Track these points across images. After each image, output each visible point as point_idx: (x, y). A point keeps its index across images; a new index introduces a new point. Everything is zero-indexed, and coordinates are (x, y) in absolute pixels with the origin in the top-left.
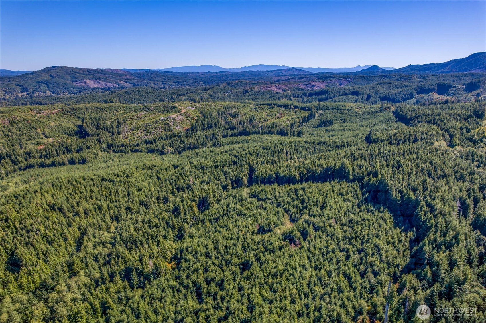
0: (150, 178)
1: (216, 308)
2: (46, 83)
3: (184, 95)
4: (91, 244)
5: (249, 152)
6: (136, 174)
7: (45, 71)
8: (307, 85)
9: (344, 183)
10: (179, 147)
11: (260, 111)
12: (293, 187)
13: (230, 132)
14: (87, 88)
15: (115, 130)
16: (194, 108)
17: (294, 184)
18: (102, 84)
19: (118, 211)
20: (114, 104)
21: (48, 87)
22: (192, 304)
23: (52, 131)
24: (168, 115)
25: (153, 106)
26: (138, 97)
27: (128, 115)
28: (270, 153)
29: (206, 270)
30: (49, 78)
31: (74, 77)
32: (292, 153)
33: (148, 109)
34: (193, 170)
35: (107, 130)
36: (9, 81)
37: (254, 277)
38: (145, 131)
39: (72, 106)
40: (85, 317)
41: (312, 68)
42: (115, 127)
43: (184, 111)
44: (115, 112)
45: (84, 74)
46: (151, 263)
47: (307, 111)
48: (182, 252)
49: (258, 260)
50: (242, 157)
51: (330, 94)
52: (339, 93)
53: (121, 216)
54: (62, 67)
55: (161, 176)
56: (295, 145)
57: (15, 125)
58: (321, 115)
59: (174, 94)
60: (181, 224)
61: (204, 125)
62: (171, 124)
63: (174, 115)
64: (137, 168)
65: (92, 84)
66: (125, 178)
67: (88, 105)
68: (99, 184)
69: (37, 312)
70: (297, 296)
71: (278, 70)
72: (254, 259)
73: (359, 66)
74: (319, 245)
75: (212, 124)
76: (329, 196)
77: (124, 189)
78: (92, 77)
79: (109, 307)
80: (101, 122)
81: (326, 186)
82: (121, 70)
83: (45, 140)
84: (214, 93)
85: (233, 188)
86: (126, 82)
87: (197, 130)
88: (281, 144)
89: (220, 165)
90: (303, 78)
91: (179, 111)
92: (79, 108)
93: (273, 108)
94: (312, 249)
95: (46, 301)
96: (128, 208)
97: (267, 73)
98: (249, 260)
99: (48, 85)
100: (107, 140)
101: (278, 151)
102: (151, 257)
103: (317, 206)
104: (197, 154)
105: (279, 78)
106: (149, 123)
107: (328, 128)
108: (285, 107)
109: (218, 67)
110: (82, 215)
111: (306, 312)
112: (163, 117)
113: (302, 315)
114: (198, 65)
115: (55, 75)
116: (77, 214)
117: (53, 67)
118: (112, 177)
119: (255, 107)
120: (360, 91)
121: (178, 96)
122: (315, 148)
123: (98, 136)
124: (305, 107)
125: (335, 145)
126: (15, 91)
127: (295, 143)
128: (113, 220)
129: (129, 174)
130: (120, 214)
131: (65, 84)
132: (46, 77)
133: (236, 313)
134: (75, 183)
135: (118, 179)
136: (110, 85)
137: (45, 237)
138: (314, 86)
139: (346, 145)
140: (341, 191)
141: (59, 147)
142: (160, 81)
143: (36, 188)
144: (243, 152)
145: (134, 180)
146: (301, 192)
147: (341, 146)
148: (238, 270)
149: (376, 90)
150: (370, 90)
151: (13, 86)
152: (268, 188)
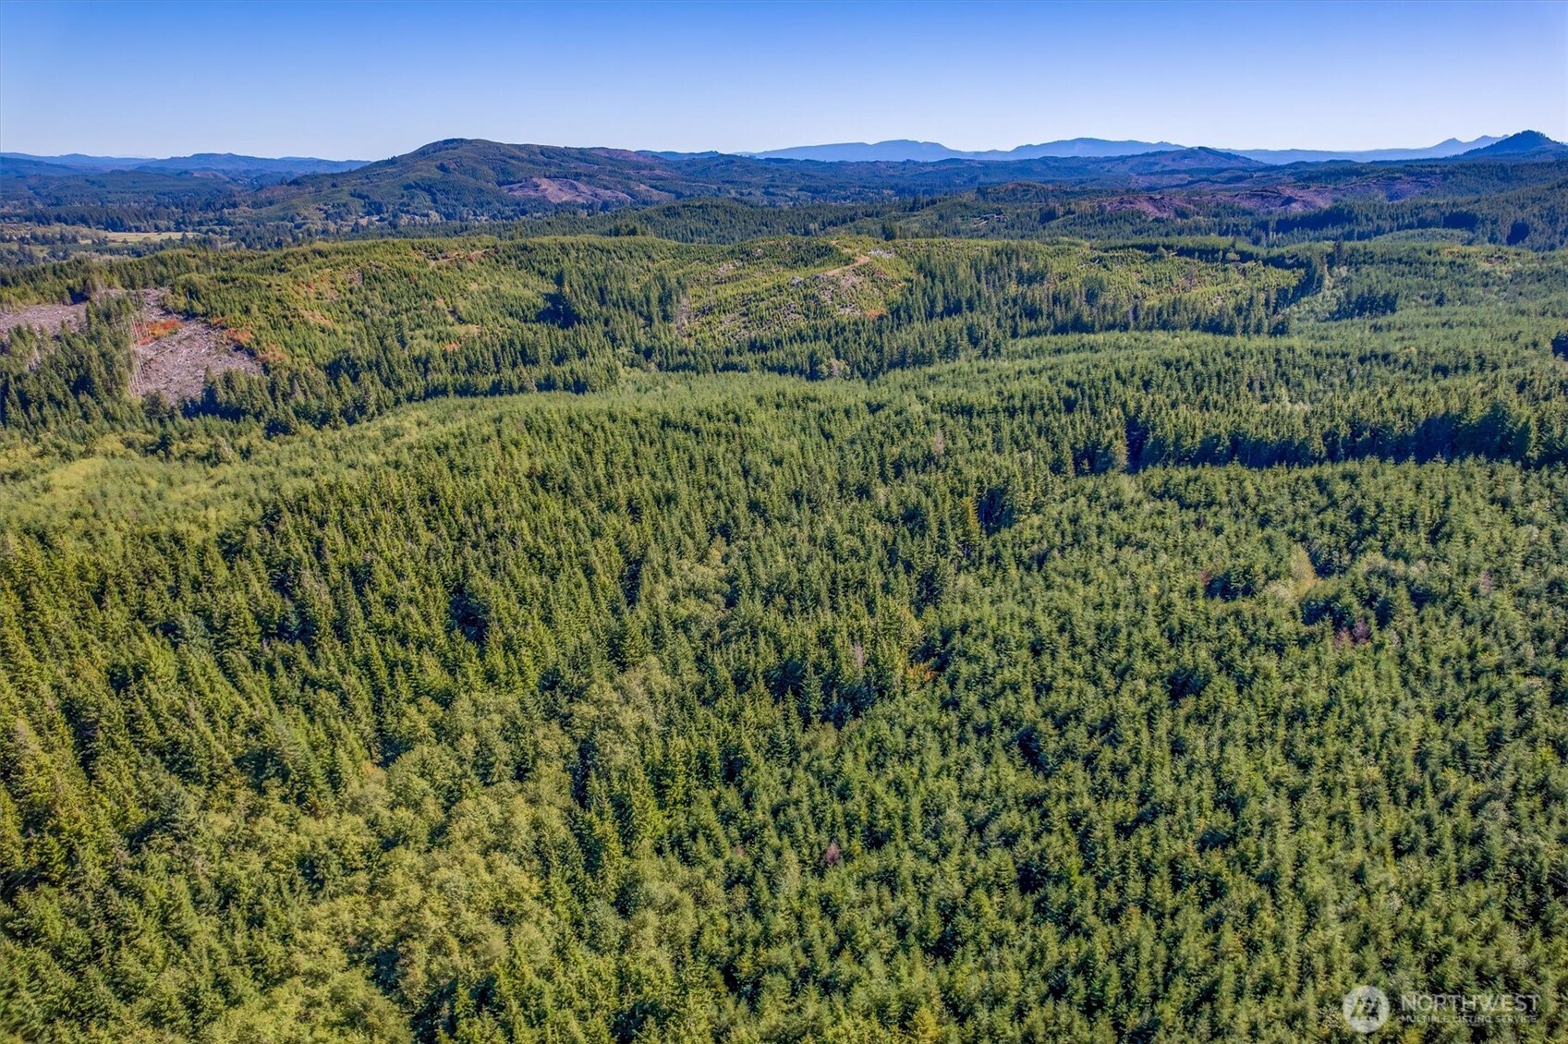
0: (803, 429)
1: (1100, 793)
2: (429, 190)
3: (844, 221)
4: (662, 592)
5: (1117, 373)
6: (761, 416)
7: (424, 153)
8: (1263, 197)
9: (1506, 469)
10: (866, 359)
11: (1116, 268)
12: (1307, 473)
13: (1026, 325)
14: (542, 204)
15: (655, 309)
16: (893, 255)
17: (1304, 465)
18: (585, 192)
19: (728, 511)
20: (639, 239)
21: (434, 201)
22: (1014, 777)
23: (475, 305)
24: (812, 271)
25: (760, 244)
26: (701, 225)
27: (687, 269)
28: (1189, 380)
29: (1043, 688)
30: (438, 175)
31: (503, 171)
32: (1268, 386)
33: (747, 255)
34: (937, 417)
35: (633, 308)
36: (334, 185)
37: (1220, 715)
38: (744, 315)
39: (520, 241)
40: (681, 779)
41: (1266, 152)
42: (654, 301)
43: (862, 260)
44: (645, 261)
45: (531, 162)
46: (860, 654)
47: (1288, 267)
48: (947, 636)
49: (1228, 667)
50: (1093, 386)
51: (1359, 224)
52: (1394, 218)
53: (737, 526)
54: (470, 142)
55: (833, 428)
56: (1277, 361)
57: (377, 285)
58: (1345, 281)
59: (814, 219)
60: (929, 559)
61: (933, 302)
62: (825, 297)
63: (834, 272)
64: (760, 401)
65: (554, 192)
66: (732, 425)
67: (568, 239)
68: (655, 436)
69: (547, 746)
70: (1383, 791)
71: (1147, 155)
72: (1213, 666)
73: (1453, 142)
74: (1440, 650)
75: (959, 301)
76: (1454, 500)
77: (729, 455)
78: (554, 170)
79: (744, 763)
80: (613, 285)
81: (1439, 473)
82: (638, 153)
83: (460, 330)
84: (941, 217)
85: (1079, 472)
86: (655, 187)
87: (910, 317)
88: (1228, 354)
89: (1022, 409)
90: (1240, 179)
91: (849, 261)
92: (542, 245)
93: (1161, 257)
94: (1417, 659)
95: (566, 722)
96: (753, 506)
97: (1108, 166)
98: (1196, 668)
99: (432, 194)
100: (633, 338)
101: (1219, 375)
102: (856, 636)
103: (1413, 526)
104: (932, 378)
105: (1154, 179)
106: (755, 294)
107: (1382, 321)
108: (1208, 254)
109: (935, 146)
110: (623, 510)
111: (1424, 841)
112: (798, 276)
113: (1411, 850)
114: (871, 142)
115: (453, 166)
116: (609, 507)
117: (446, 142)
118: (692, 418)
119: (1096, 254)
120: (1483, 209)
121: (824, 226)
122: (1349, 373)
123: (606, 323)
124: (1282, 257)
125: (1432, 363)
126: (349, 213)
127: (1278, 352)
128: (713, 536)
129: (742, 413)
130: (735, 519)
131: (480, 191)
132: (430, 172)
133: (1181, 810)
134: (586, 426)
135: (712, 426)
136: (606, 194)
137: (534, 554)
138: (1289, 200)
139: (1473, 364)
140: (1500, 492)
141: (503, 346)
142: (757, 187)
143: (486, 430)
144: (1098, 374)
145: (757, 431)
146: (1341, 488)
147: (1456, 368)
148: (1159, 693)
149: (1551, 208)
150: (1522, 207)
151: (346, 198)
152: (1212, 474)
